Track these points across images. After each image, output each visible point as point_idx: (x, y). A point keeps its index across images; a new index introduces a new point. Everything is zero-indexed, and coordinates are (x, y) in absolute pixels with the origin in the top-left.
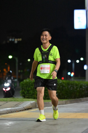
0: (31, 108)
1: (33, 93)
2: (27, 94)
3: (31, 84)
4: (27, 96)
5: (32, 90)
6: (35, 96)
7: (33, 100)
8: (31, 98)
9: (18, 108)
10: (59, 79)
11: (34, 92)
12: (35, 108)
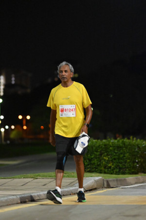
0: (95, 189)
1: (99, 163)
2: (88, 165)
3: (94, 148)
4: (88, 168)
5: (96, 158)
6: (101, 169)
7: (98, 174)
8: (96, 172)
9: (74, 188)
10: (142, 140)
11: (100, 161)
12: (103, 188)
